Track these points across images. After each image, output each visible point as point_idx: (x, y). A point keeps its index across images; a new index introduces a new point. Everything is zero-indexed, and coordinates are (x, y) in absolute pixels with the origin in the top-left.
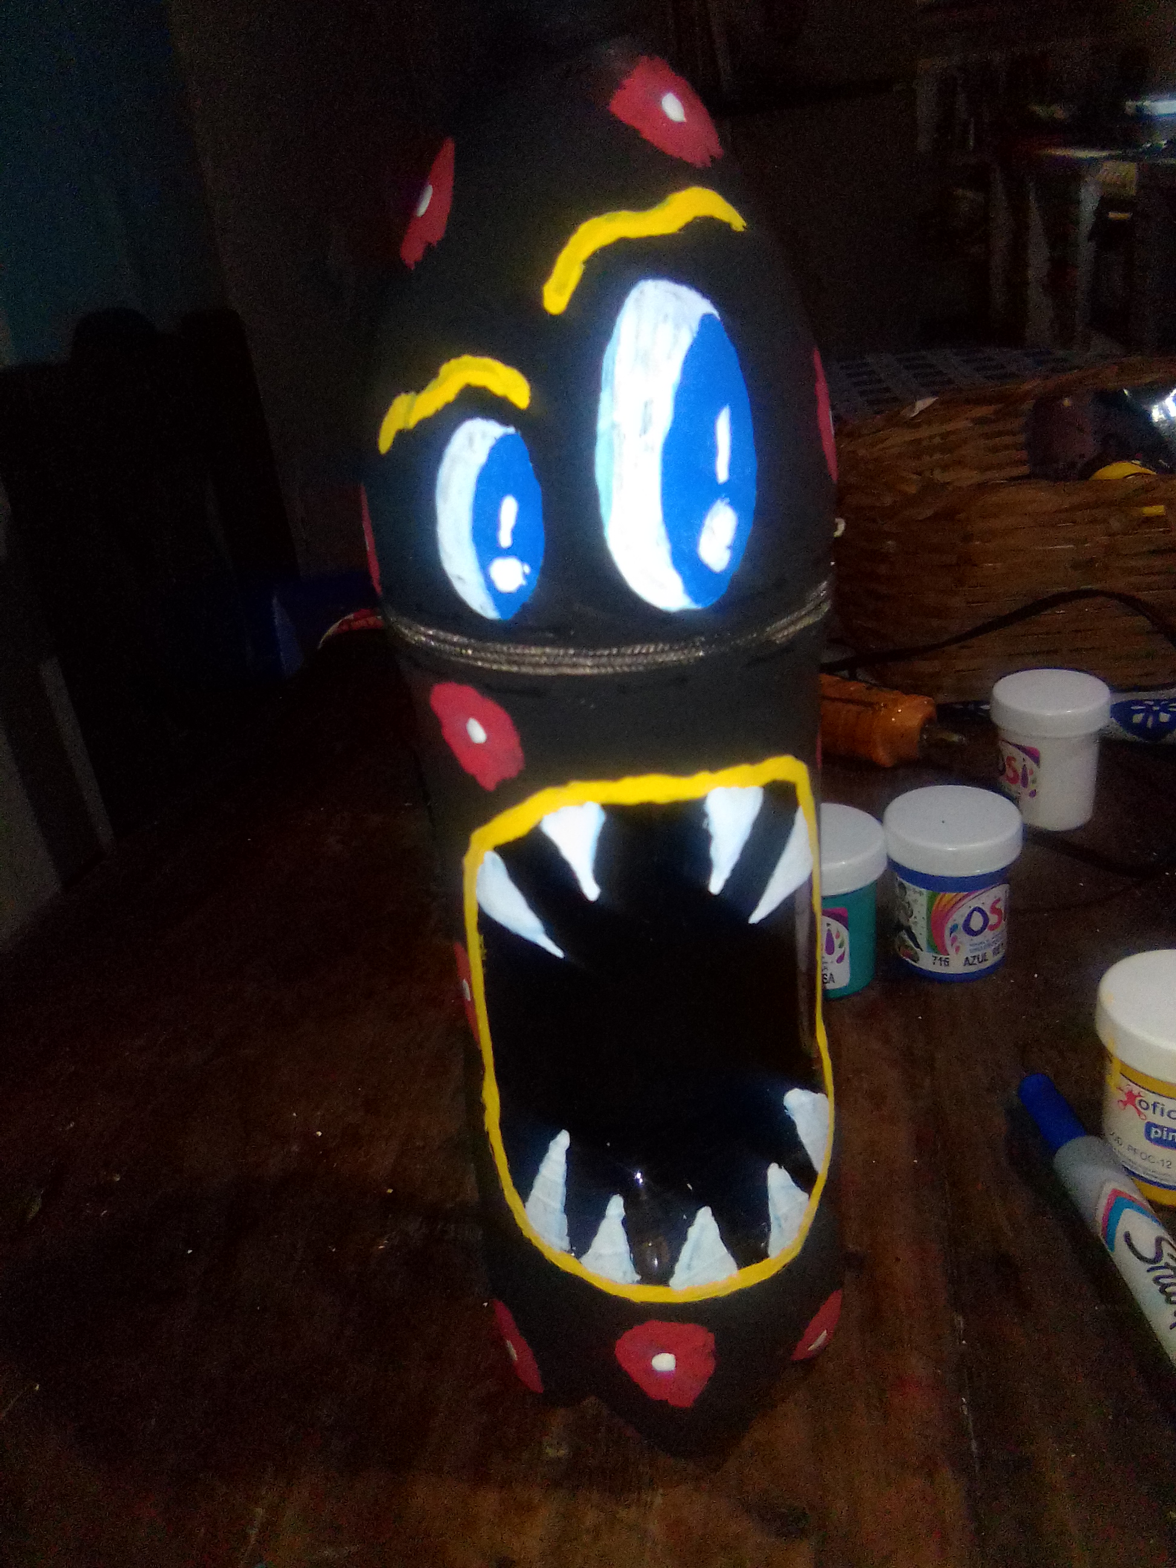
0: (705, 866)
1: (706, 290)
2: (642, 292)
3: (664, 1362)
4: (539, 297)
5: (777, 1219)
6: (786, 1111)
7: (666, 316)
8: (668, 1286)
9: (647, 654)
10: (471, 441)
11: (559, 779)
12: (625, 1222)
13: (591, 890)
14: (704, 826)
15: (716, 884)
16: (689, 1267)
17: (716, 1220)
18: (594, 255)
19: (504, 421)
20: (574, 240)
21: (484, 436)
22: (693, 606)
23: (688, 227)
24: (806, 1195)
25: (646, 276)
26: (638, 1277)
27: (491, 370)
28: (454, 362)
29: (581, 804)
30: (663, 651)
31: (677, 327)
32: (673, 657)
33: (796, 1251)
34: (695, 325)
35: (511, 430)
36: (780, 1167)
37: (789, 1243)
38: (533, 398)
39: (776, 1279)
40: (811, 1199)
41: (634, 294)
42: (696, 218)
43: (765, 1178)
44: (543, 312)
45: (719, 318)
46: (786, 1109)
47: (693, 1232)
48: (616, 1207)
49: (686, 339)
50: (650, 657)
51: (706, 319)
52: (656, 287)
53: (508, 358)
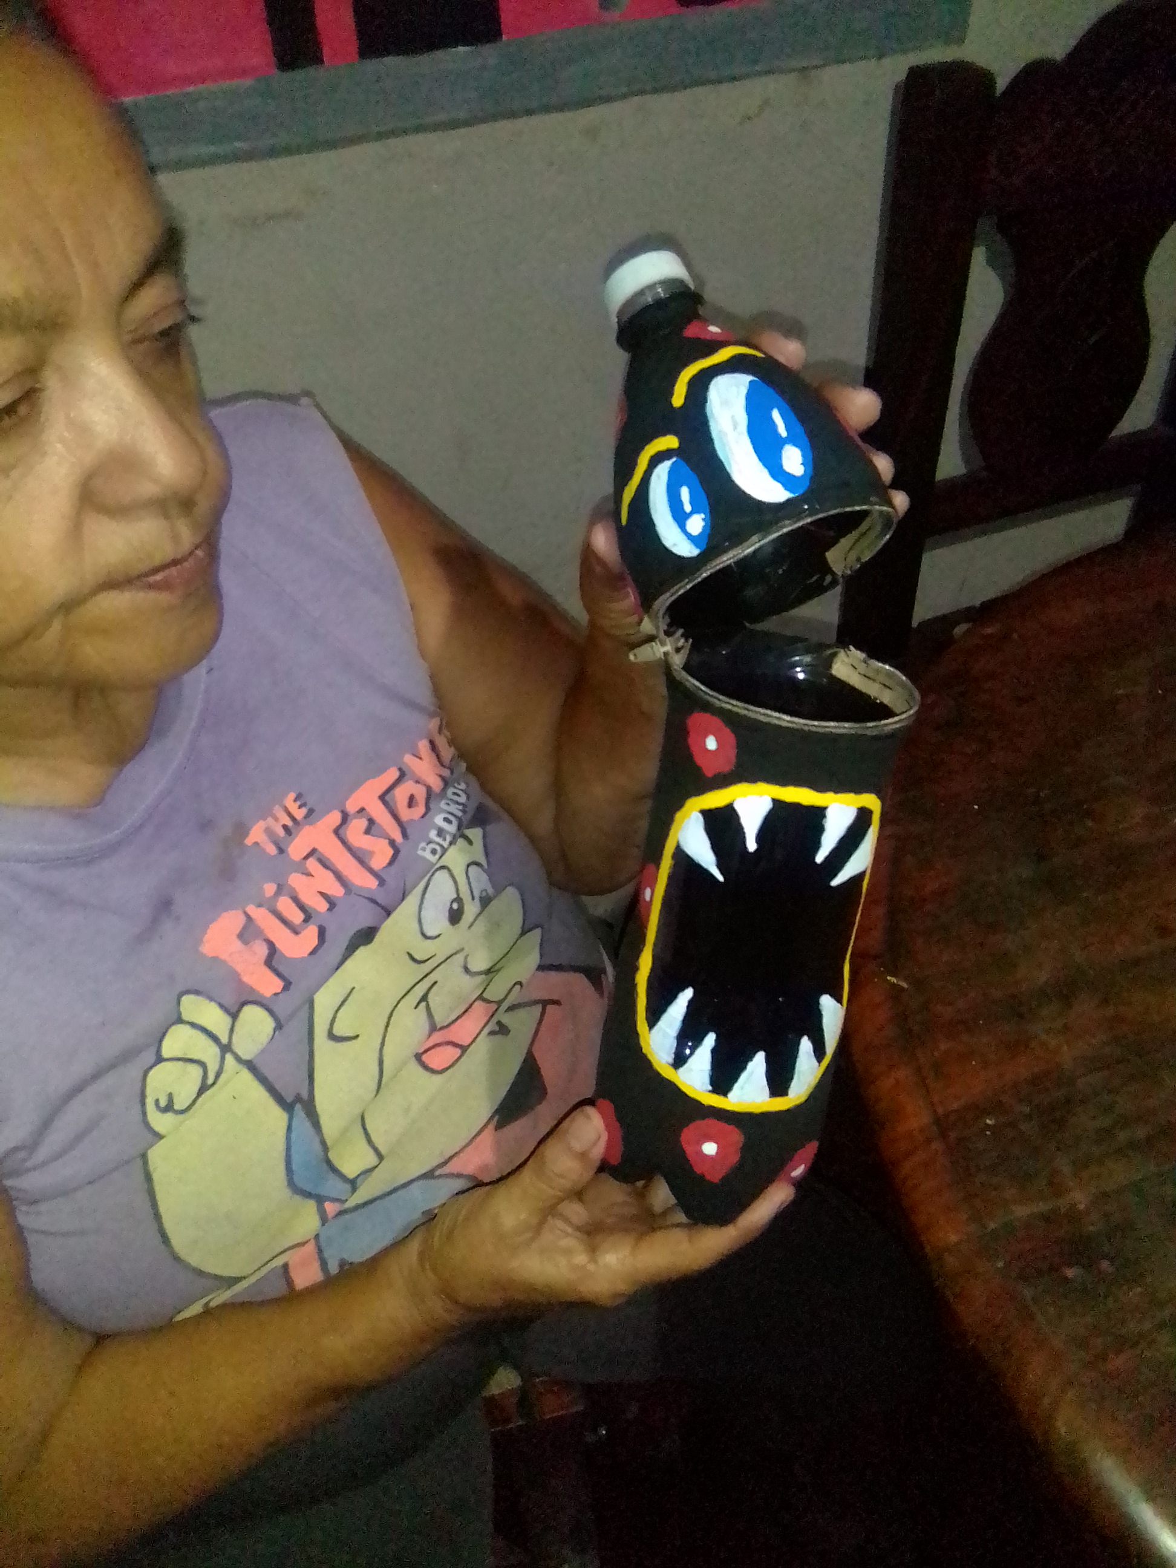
3: (710, 1148)
8: (727, 1097)
12: (713, 1050)
13: (752, 846)
14: (823, 822)
16: (742, 1088)
17: (766, 1062)
18: (691, 379)
23: (732, 358)
24: (817, 1064)
26: (710, 1088)
29: (761, 796)
36: (809, 1040)
37: (802, 1091)
39: (788, 1111)
40: (820, 1068)
42: (735, 355)
43: (799, 1044)
46: (820, 1005)
47: (751, 1066)
48: (710, 1039)
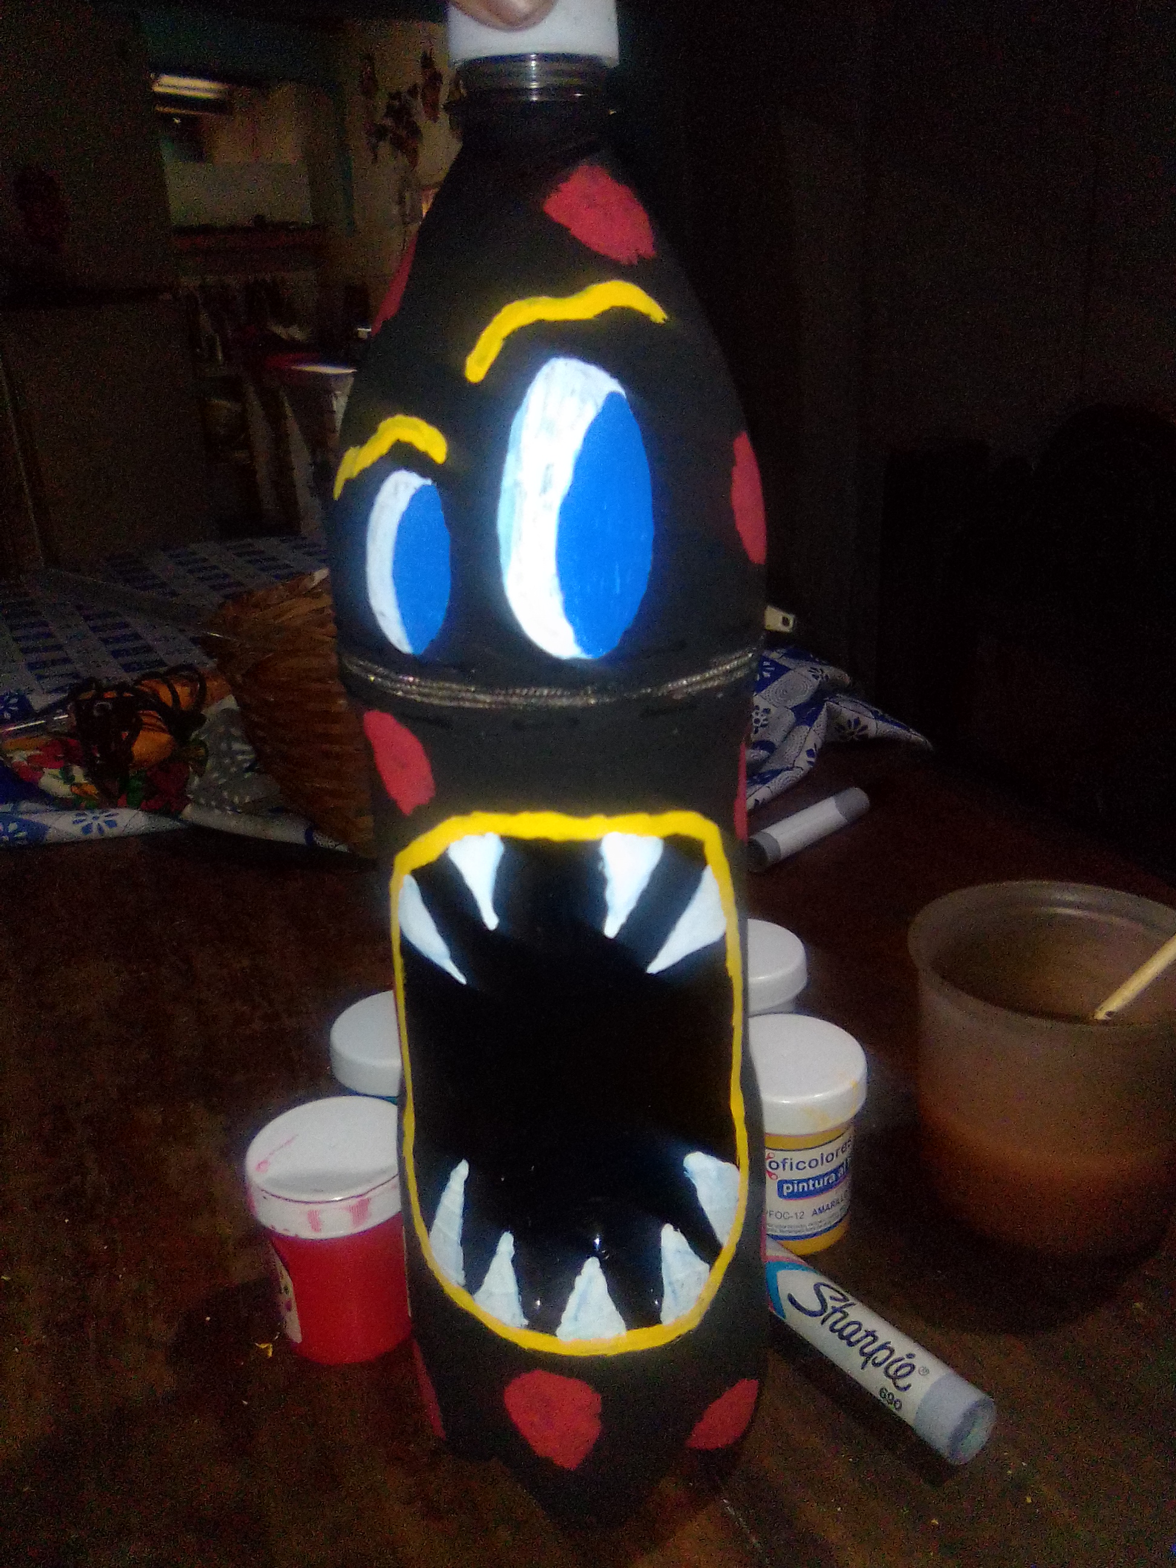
0: (600, 909)
1: (615, 372)
2: (553, 368)
4: (462, 367)
5: (670, 1283)
6: (685, 1172)
7: (573, 392)
8: (556, 1335)
9: (541, 696)
10: (396, 488)
11: (463, 808)
12: (514, 1261)
13: (491, 920)
14: (600, 867)
15: (611, 928)
16: (576, 1318)
17: (605, 1273)
18: (513, 332)
19: (423, 475)
20: (497, 319)
21: (407, 486)
22: (583, 656)
23: (604, 315)
24: (707, 1266)
25: (557, 356)
26: (526, 1322)
27: (416, 428)
28: (389, 421)
29: (482, 834)
30: (555, 696)
31: (583, 401)
32: (565, 702)
33: (693, 1323)
34: (601, 401)
35: (429, 482)
36: (676, 1229)
37: (686, 1312)
38: (449, 455)
39: (671, 1348)
40: (712, 1271)
41: (546, 369)
42: (612, 308)
43: (658, 1239)
44: (464, 379)
45: (625, 397)
46: (686, 1171)
47: (580, 1282)
48: (506, 1244)
49: (590, 412)
50: (543, 700)
51: (612, 397)
52: (566, 364)
53: (432, 418)
